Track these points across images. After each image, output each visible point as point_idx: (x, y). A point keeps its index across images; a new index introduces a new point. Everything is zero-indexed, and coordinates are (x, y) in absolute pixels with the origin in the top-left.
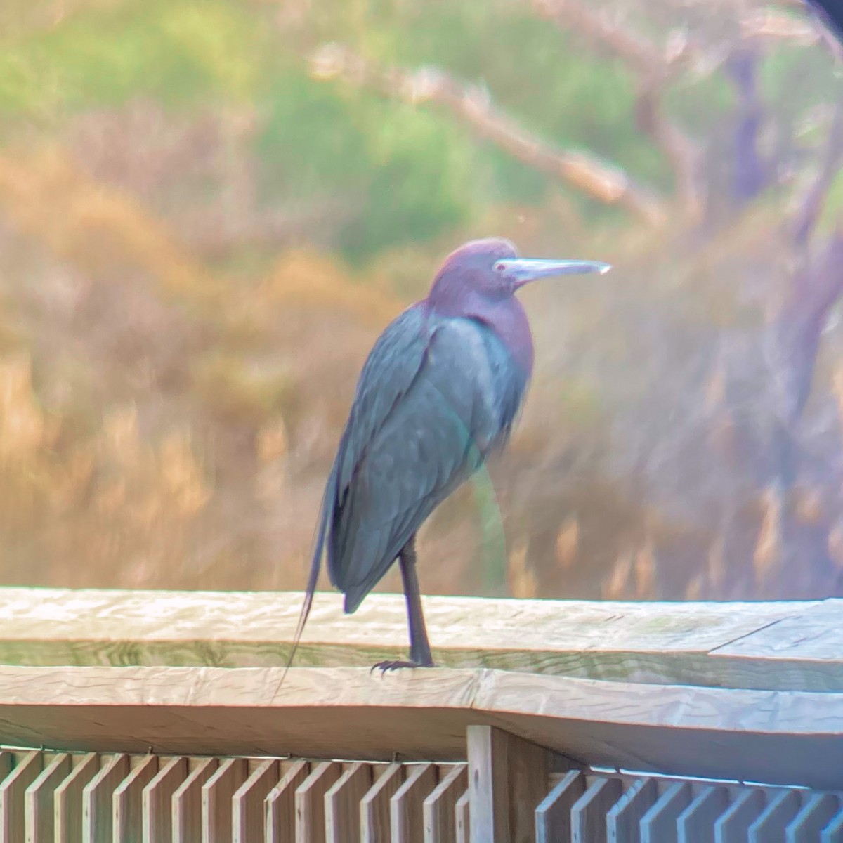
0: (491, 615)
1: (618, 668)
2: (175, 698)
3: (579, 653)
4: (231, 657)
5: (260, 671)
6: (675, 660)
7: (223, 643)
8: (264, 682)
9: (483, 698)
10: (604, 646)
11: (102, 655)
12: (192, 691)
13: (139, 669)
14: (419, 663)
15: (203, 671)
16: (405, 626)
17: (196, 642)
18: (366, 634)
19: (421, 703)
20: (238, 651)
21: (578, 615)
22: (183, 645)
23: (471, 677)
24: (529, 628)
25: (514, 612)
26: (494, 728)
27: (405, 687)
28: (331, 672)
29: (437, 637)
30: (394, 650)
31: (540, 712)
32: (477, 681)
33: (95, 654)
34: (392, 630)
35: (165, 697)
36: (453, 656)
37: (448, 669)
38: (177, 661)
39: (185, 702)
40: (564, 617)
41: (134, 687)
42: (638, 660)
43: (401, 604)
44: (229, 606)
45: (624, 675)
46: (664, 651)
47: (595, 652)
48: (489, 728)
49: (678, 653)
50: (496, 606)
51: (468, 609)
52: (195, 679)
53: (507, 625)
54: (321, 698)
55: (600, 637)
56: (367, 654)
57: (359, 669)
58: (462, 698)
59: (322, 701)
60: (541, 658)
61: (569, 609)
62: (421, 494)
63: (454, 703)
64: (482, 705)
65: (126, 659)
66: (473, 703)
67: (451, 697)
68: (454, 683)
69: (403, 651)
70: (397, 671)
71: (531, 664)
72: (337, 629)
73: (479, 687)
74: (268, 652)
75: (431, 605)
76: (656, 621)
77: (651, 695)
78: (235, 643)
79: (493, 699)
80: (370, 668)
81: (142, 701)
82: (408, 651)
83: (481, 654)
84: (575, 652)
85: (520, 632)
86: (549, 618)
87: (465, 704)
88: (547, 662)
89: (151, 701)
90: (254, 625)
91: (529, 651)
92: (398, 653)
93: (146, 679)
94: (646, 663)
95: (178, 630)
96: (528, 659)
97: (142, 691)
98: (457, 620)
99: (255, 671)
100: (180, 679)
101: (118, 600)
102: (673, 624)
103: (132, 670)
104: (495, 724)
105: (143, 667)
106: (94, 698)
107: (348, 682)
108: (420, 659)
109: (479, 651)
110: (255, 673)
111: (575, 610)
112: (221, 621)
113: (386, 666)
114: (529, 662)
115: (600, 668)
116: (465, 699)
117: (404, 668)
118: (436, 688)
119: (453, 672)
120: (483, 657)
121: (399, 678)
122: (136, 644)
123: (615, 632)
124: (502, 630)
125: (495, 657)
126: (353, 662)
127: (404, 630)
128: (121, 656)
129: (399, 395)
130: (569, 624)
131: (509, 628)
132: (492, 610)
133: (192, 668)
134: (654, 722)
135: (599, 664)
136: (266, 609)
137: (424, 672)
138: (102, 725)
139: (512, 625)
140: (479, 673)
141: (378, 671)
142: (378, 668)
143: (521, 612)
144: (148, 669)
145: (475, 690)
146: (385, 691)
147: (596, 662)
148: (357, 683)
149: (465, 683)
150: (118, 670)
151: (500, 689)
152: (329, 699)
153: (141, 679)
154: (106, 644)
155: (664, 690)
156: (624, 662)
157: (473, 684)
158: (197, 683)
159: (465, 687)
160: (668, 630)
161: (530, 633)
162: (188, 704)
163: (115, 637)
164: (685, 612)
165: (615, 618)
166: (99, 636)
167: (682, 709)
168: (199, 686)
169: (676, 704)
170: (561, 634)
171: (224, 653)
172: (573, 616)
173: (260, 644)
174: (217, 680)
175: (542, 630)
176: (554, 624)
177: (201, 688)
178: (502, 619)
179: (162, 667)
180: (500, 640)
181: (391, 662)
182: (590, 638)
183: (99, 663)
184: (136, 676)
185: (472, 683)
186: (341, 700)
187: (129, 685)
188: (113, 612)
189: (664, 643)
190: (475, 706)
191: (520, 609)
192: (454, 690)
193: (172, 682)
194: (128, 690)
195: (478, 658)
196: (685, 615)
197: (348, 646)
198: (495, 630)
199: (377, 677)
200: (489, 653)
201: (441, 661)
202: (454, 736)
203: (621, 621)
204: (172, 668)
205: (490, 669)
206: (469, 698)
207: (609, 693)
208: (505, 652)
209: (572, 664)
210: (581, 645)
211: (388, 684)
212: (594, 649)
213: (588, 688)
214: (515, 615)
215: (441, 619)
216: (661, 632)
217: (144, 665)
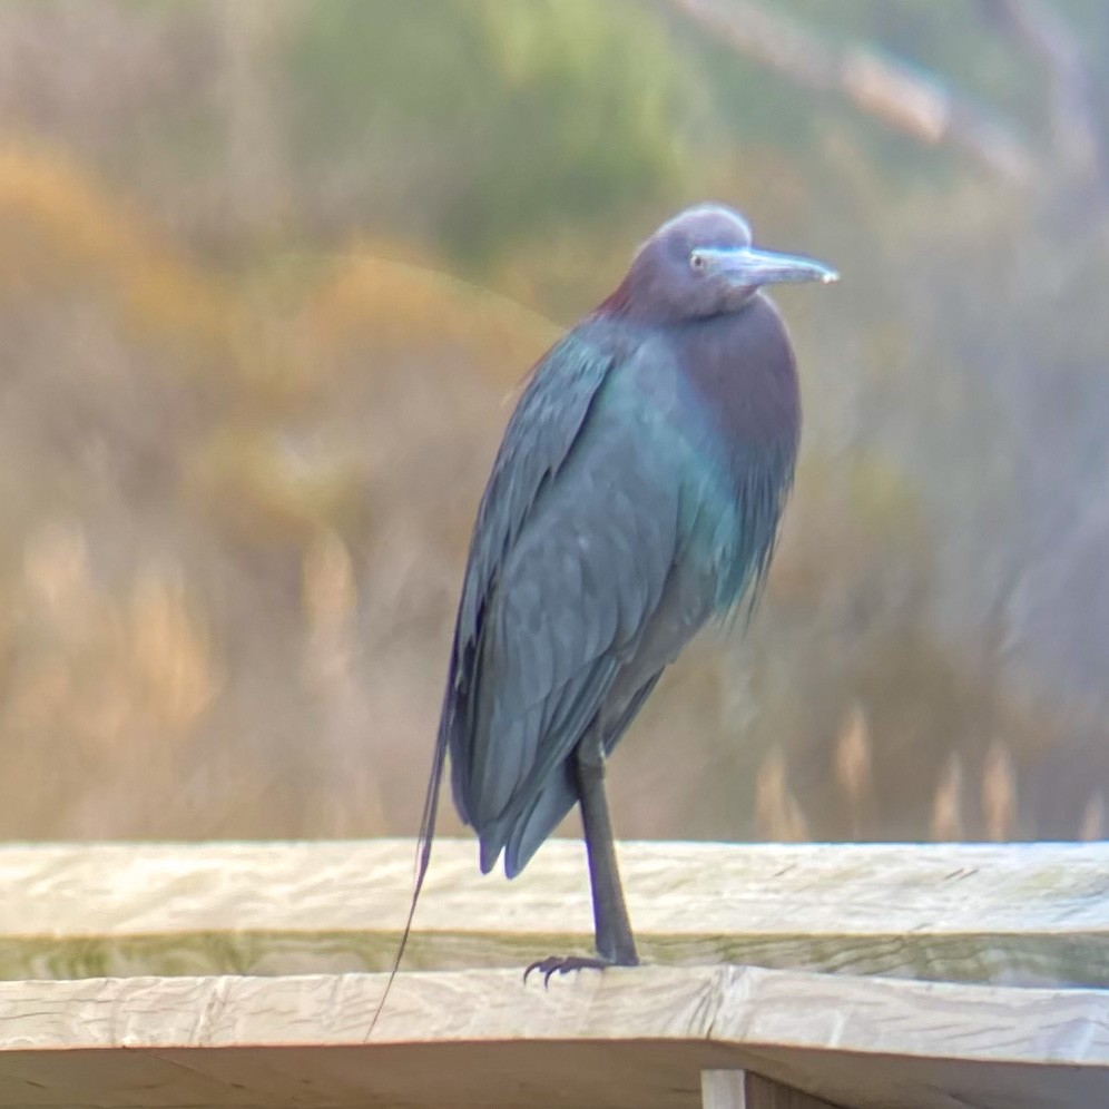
0: (738, 873)
1: (970, 964)
2: (171, 1033)
3: (899, 938)
4: (271, 958)
5: (324, 982)
6: (1073, 947)
7: (255, 935)
8: (331, 1001)
9: (727, 1021)
10: (943, 926)
11: (39, 963)
12: (203, 1020)
13: (106, 983)
14: (612, 961)
15: (221, 983)
16: (586, 896)
17: (207, 935)
18: (512, 913)
19: (617, 1031)
20: (282, 950)
21: (897, 869)
22: (183, 941)
23: (707, 983)
24: (807, 896)
25: (780, 868)
26: (749, 1075)
27: (586, 1003)
28: (453, 980)
29: (643, 916)
30: (564, 940)
31: (834, 1043)
32: (717, 988)
33: (26, 961)
34: (558, 905)
35: (155, 1032)
36: (671, 949)
37: (665, 969)
38: (172, 969)
39: (190, 1039)
40: (871, 873)
41: (101, 1015)
42: (1007, 949)
43: (578, 857)
44: (266, 869)
45: (982, 976)
46: (1054, 931)
47: (927, 936)
48: (741, 1075)
49: (1077, 935)
50: (747, 858)
51: (695, 865)
52: (207, 999)
53: (766, 891)
54: (434, 1028)
55: (937, 909)
56: (514, 949)
57: (504, 972)
58: (691, 1023)
59: (436, 1032)
60: (831, 948)
61: (877, 859)
62: (591, 653)
63: (677, 1029)
64: (726, 1033)
65: (81, 969)
66: (710, 1029)
67: (671, 1020)
68: (676, 993)
69: (581, 940)
70: (573, 973)
71: (812, 961)
72: (459, 906)
73: (720, 1001)
74: (336, 950)
75: (630, 857)
76: (1037, 876)
77: (1034, 1008)
78: (276, 935)
79: (748, 1020)
80: (522, 970)
81: (113, 1040)
82: (593, 940)
83: (722, 944)
84: (891, 936)
85: (793, 903)
86: (843, 876)
87: (696, 1032)
88: (842, 957)
89: (129, 1040)
90: (311, 902)
91: (808, 937)
92: (571, 946)
93: (119, 1001)
94: (1020, 955)
95: (174, 915)
96: (806, 952)
97: (112, 1024)
98: (674, 886)
99: (315, 982)
100: (182, 999)
101: (64, 863)
102: (1067, 882)
103: (92, 986)
104: (753, 1067)
105: (112, 979)
106: (29, 1038)
107: (484, 998)
108: (614, 952)
109: (718, 938)
110: (318, 984)
111: (891, 860)
112: (252, 896)
113: (551, 967)
114: (808, 957)
115: (938, 966)
116: (696, 1025)
117: (586, 971)
118: (645, 1003)
119: (673, 974)
120: (725, 949)
121: (576, 988)
122: (97, 942)
123: (965, 898)
124: (756, 901)
125: (746, 950)
126: (491, 963)
127: (582, 904)
128: (72, 965)
129: (547, 474)
130: (880, 886)
131: (771, 896)
132: (738, 865)
133: (201, 980)
134: (1040, 1056)
135: (936, 959)
136: (332, 872)
137: (621, 975)
138: (41, 1086)
139: (777, 891)
140: (721, 974)
141: (537, 976)
142: (537, 970)
143: (793, 867)
144: (121, 982)
145: (714, 1005)
146: (550, 1011)
147: (930, 954)
148: (500, 999)
149: (698, 992)
150: (67, 985)
151: (758, 1004)
152: (451, 1028)
153: (108, 1001)
154: (42, 944)
155: (1056, 997)
156: (981, 955)
157: (710, 997)
158: (211, 1006)
159: (696, 1002)
160: (1060, 894)
161: (808, 904)
162: (195, 1043)
163: (60, 930)
164: (1088, 860)
165: (961, 875)
166: (31, 928)
167: (1091, 1032)
168: (215, 1010)
169: (1079, 1023)
170: (866, 904)
171: (257, 953)
172: (885, 873)
173: (321, 936)
174: (248, 999)
175: (829, 897)
176: (852, 886)
177: (220, 1013)
178: (757, 881)
179: (150, 979)
180: (755, 919)
181: (560, 959)
182: (916, 910)
183: (32, 976)
184: (100, 997)
185: (710, 993)
186: (472, 1029)
187: (88, 1012)
188: (60, 886)
189: (1053, 916)
190: (715, 1036)
191: (791, 862)
192: (677, 1006)
193: (167, 1006)
194: (87, 1022)
195: (717, 951)
196: (1090, 866)
197: (483, 936)
198: (742, 901)
199: (536, 986)
200: (735, 941)
201: (649, 958)
202: (677, 1091)
203: (972, 880)
204: (165, 980)
205: (741, 968)
206: (703, 1022)
207: (957, 1005)
208: (763, 940)
209: (888, 958)
210: (901, 924)
211: (558, 1000)
212: (925, 931)
213: (921, 997)
214: (781, 873)
215: (650, 883)
216: (1047, 897)
217: (116, 976)
